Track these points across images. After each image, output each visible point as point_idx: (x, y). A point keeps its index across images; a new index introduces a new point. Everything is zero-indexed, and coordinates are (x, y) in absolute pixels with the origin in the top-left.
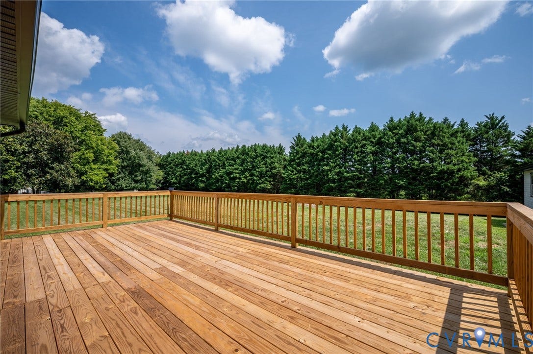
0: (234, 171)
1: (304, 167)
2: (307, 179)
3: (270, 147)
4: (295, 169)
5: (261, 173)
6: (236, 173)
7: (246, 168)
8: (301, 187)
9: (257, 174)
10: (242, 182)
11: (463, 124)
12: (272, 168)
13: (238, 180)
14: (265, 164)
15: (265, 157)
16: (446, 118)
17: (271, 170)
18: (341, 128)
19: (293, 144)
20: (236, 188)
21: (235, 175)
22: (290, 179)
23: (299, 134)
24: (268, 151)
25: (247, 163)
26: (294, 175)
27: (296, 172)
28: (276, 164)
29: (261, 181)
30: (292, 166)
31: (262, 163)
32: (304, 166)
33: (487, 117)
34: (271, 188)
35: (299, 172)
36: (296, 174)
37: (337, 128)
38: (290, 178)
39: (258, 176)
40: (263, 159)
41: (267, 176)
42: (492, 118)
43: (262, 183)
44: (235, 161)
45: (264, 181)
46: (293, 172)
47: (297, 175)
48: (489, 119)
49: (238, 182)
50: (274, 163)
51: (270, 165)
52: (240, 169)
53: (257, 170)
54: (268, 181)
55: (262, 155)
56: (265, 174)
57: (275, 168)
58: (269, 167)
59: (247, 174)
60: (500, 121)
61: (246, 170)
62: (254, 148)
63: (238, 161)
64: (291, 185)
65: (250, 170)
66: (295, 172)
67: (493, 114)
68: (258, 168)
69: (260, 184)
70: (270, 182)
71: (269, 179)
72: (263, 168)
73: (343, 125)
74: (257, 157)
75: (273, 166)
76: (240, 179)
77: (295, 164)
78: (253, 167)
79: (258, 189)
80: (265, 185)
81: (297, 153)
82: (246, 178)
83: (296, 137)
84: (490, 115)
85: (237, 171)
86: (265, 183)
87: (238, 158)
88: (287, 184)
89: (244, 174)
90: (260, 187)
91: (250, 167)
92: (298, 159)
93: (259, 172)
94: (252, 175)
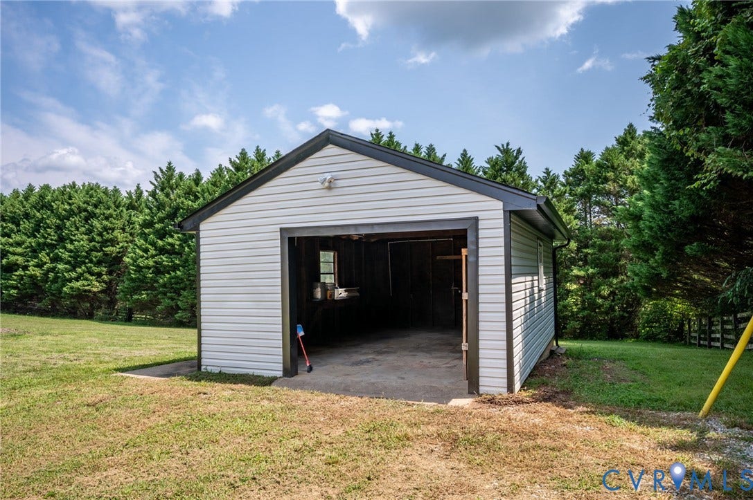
0: (11, 249)
1: (170, 240)
2: (175, 268)
3: (106, 192)
4: (153, 244)
5: (75, 254)
6: (14, 254)
7: (42, 240)
8: (164, 286)
9: (66, 255)
10: (31, 276)
11: (465, 159)
12: (105, 243)
13: (20, 272)
14: (89, 232)
15: (92, 215)
16: (431, 146)
17: (101, 247)
18: (251, 155)
19: (156, 187)
20: (12, 291)
21: (12, 258)
22: (139, 269)
23: (170, 163)
24: (100, 202)
25: (45, 228)
26: (147, 258)
27: (154, 252)
28: (117, 233)
29: (73, 275)
30: (144, 236)
31: (82, 229)
32: (172, 237)
33: (498, 148)
34: (102, 292)
35: (162, 251)
36: (153, 256)
37: (243, 154)
38: (138, 266)
39: (68, 263)
40: (87, 219)
41: (91, 261)
42: (505, 151)
43: (77, 279)
44: (18, 225)
45: (82, 274)
46: (146, 251)
47: (156, 259)
48: (502, 153)
49: (21, 278)
50: (113, 229)
51: (100, 234)
52: (26, 244)
53: (69, 246)
54: (92, 274)
55: (86, 210)
56: (86, 257)
57: (113, 242)
58: (98, 238)
59: (43, 256)
60: (517, 158)
61: (42, 246)
62: (67, 193)
63: (25, 225)
64: (142, 281)
65: (52, 247)
66: (152, 251)
67: (508, 144)
68: (72, 242)
69: (70, 280)
70: (99, 275)
71: (96, 270)
72: (82, 242)
73: (258, 150)
74: (71, 213)
75: (107, 236)
76: (25, 268)
77: (154, 233)
78: (62, 240)
79: (66, 293)
80: (86, 283)
81: (161, 206)
82: (40, 266)
83: (161, 170)
84: (503, 145)
85: (19, 250)
86: (86, 279)
87: (27, 216)
88: (132, 280)
89: (36, 257)
90: (72, 288)
91: (53, 237)
92: (161, 220)
93: (71, 251)
94: (56, 259)
